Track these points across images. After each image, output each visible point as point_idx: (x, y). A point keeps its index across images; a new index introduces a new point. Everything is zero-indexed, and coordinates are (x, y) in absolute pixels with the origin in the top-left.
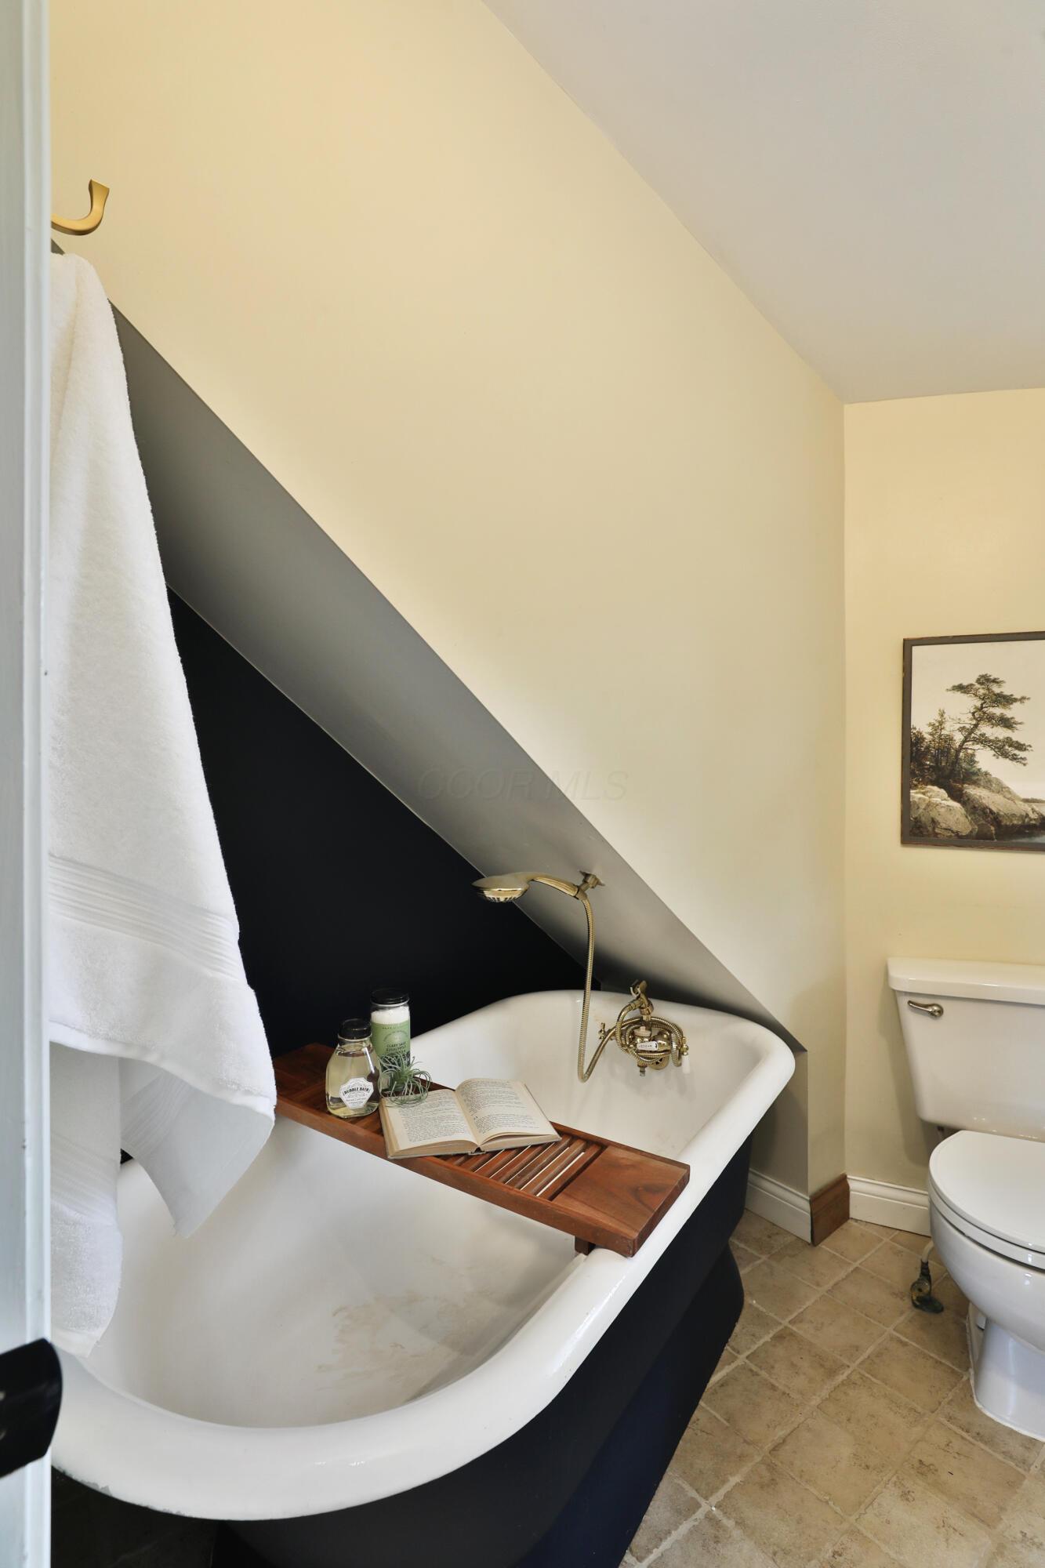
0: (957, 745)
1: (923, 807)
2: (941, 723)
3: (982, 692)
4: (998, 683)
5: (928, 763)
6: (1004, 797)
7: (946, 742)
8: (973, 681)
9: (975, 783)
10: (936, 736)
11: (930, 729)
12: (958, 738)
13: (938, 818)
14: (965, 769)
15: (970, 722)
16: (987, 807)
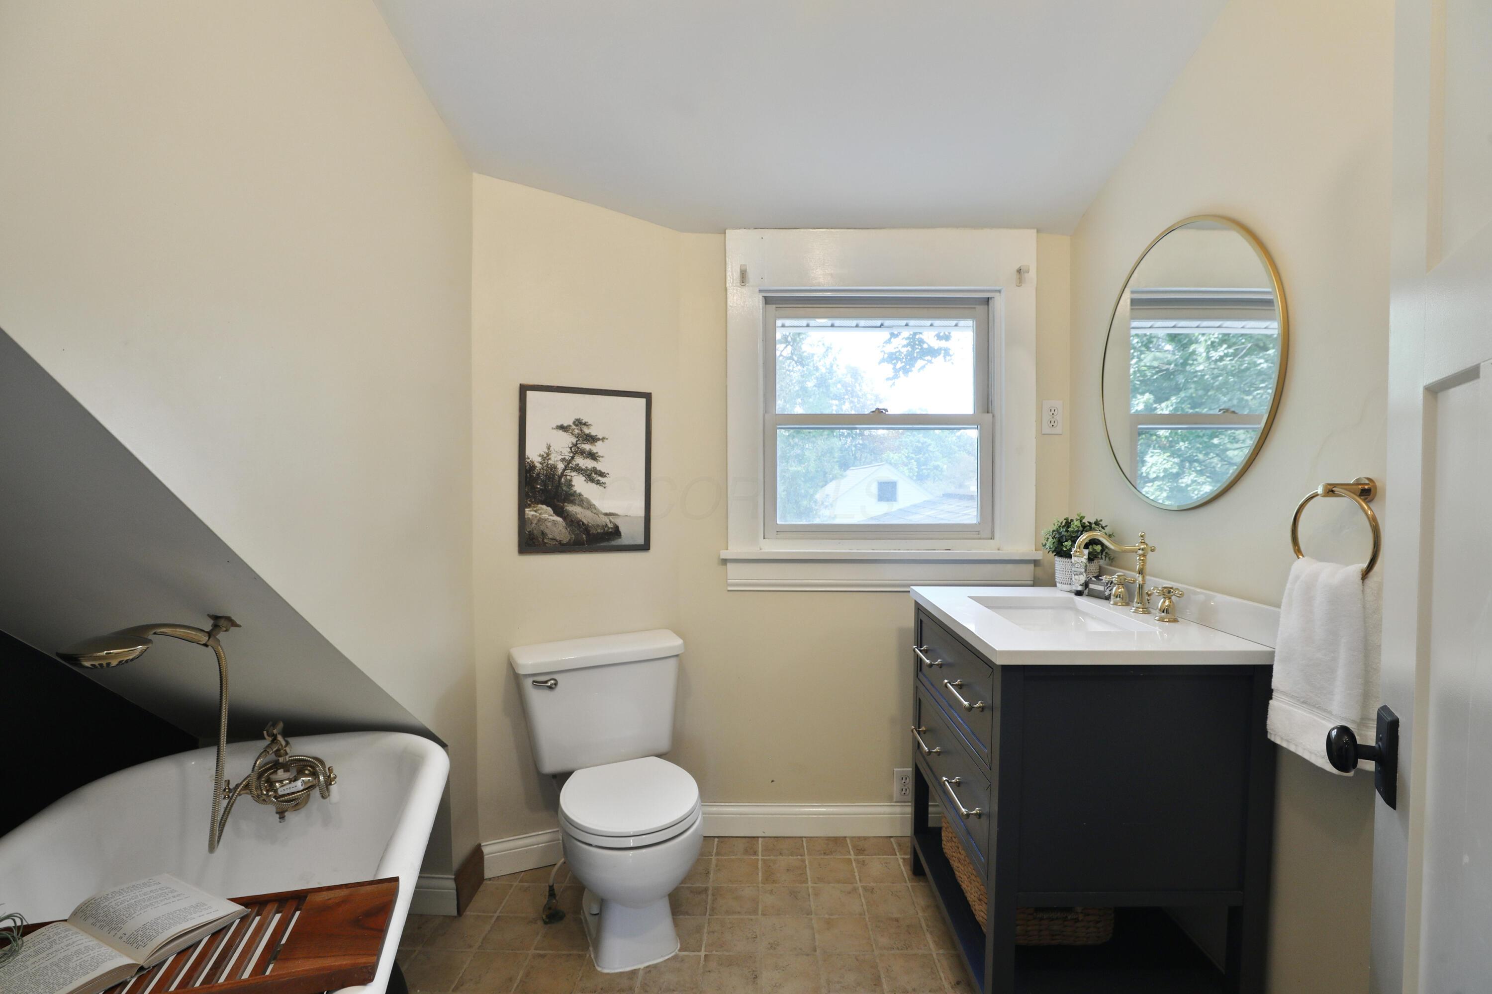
0: (560, 472)
1: (535, 522)
2: (548, 455)
3: (577, 431)
4: (587, 425)
5: (539, 486)
6: (592, 512)
7: (551, 470)
8: (571, 424)
9: (573, 502)
10: (544, 465)
11: (540, 459)
12: (561, 466)
13: (547, 531)
14: (565, 491)
15: (568, 454)
16: (581, 521)
